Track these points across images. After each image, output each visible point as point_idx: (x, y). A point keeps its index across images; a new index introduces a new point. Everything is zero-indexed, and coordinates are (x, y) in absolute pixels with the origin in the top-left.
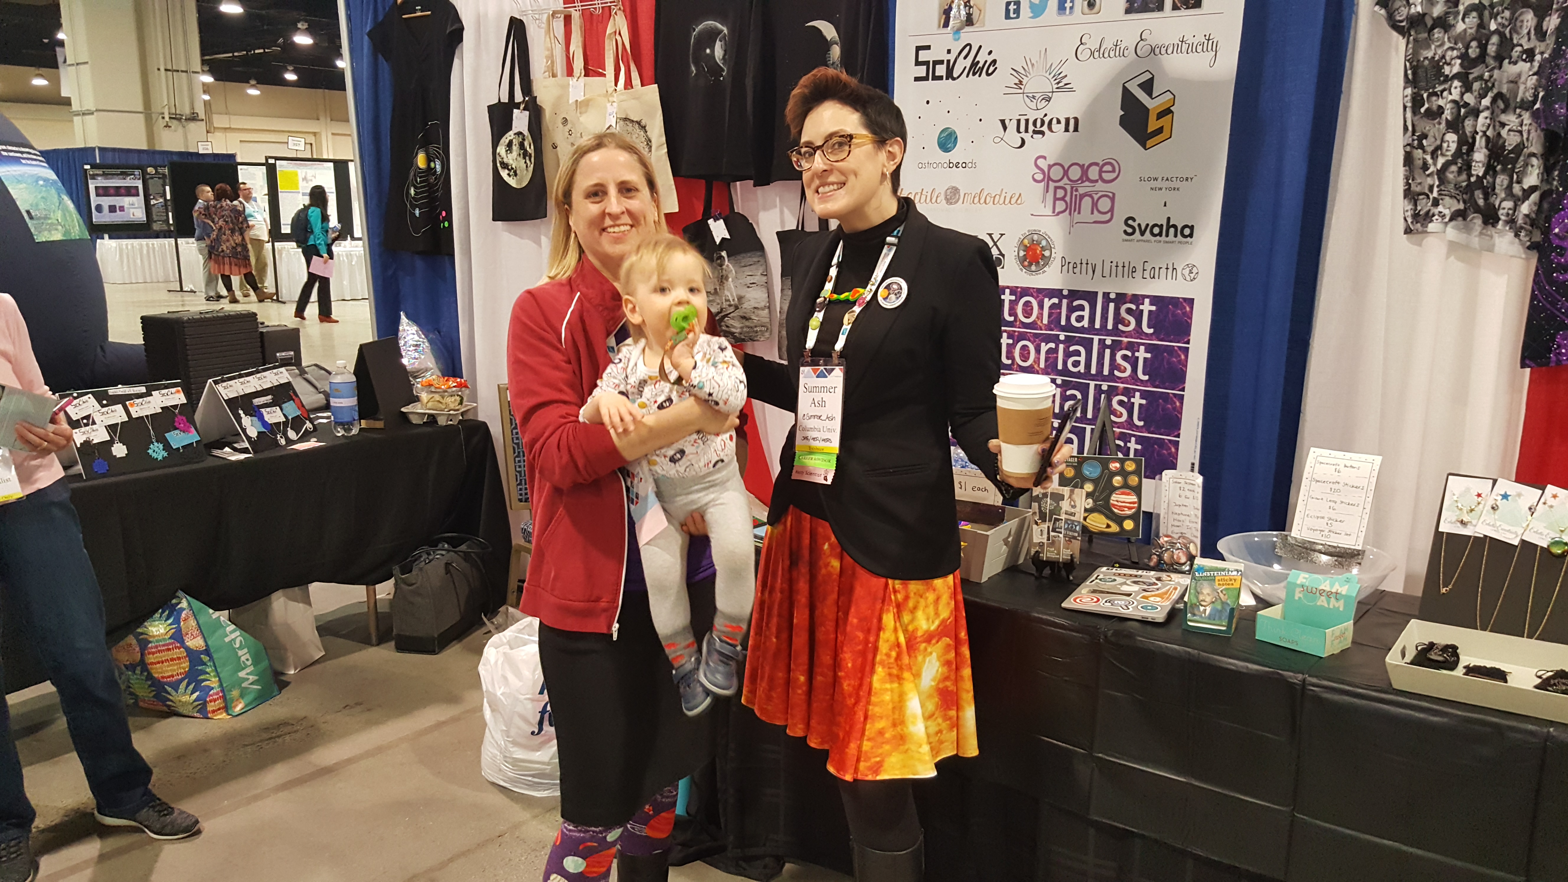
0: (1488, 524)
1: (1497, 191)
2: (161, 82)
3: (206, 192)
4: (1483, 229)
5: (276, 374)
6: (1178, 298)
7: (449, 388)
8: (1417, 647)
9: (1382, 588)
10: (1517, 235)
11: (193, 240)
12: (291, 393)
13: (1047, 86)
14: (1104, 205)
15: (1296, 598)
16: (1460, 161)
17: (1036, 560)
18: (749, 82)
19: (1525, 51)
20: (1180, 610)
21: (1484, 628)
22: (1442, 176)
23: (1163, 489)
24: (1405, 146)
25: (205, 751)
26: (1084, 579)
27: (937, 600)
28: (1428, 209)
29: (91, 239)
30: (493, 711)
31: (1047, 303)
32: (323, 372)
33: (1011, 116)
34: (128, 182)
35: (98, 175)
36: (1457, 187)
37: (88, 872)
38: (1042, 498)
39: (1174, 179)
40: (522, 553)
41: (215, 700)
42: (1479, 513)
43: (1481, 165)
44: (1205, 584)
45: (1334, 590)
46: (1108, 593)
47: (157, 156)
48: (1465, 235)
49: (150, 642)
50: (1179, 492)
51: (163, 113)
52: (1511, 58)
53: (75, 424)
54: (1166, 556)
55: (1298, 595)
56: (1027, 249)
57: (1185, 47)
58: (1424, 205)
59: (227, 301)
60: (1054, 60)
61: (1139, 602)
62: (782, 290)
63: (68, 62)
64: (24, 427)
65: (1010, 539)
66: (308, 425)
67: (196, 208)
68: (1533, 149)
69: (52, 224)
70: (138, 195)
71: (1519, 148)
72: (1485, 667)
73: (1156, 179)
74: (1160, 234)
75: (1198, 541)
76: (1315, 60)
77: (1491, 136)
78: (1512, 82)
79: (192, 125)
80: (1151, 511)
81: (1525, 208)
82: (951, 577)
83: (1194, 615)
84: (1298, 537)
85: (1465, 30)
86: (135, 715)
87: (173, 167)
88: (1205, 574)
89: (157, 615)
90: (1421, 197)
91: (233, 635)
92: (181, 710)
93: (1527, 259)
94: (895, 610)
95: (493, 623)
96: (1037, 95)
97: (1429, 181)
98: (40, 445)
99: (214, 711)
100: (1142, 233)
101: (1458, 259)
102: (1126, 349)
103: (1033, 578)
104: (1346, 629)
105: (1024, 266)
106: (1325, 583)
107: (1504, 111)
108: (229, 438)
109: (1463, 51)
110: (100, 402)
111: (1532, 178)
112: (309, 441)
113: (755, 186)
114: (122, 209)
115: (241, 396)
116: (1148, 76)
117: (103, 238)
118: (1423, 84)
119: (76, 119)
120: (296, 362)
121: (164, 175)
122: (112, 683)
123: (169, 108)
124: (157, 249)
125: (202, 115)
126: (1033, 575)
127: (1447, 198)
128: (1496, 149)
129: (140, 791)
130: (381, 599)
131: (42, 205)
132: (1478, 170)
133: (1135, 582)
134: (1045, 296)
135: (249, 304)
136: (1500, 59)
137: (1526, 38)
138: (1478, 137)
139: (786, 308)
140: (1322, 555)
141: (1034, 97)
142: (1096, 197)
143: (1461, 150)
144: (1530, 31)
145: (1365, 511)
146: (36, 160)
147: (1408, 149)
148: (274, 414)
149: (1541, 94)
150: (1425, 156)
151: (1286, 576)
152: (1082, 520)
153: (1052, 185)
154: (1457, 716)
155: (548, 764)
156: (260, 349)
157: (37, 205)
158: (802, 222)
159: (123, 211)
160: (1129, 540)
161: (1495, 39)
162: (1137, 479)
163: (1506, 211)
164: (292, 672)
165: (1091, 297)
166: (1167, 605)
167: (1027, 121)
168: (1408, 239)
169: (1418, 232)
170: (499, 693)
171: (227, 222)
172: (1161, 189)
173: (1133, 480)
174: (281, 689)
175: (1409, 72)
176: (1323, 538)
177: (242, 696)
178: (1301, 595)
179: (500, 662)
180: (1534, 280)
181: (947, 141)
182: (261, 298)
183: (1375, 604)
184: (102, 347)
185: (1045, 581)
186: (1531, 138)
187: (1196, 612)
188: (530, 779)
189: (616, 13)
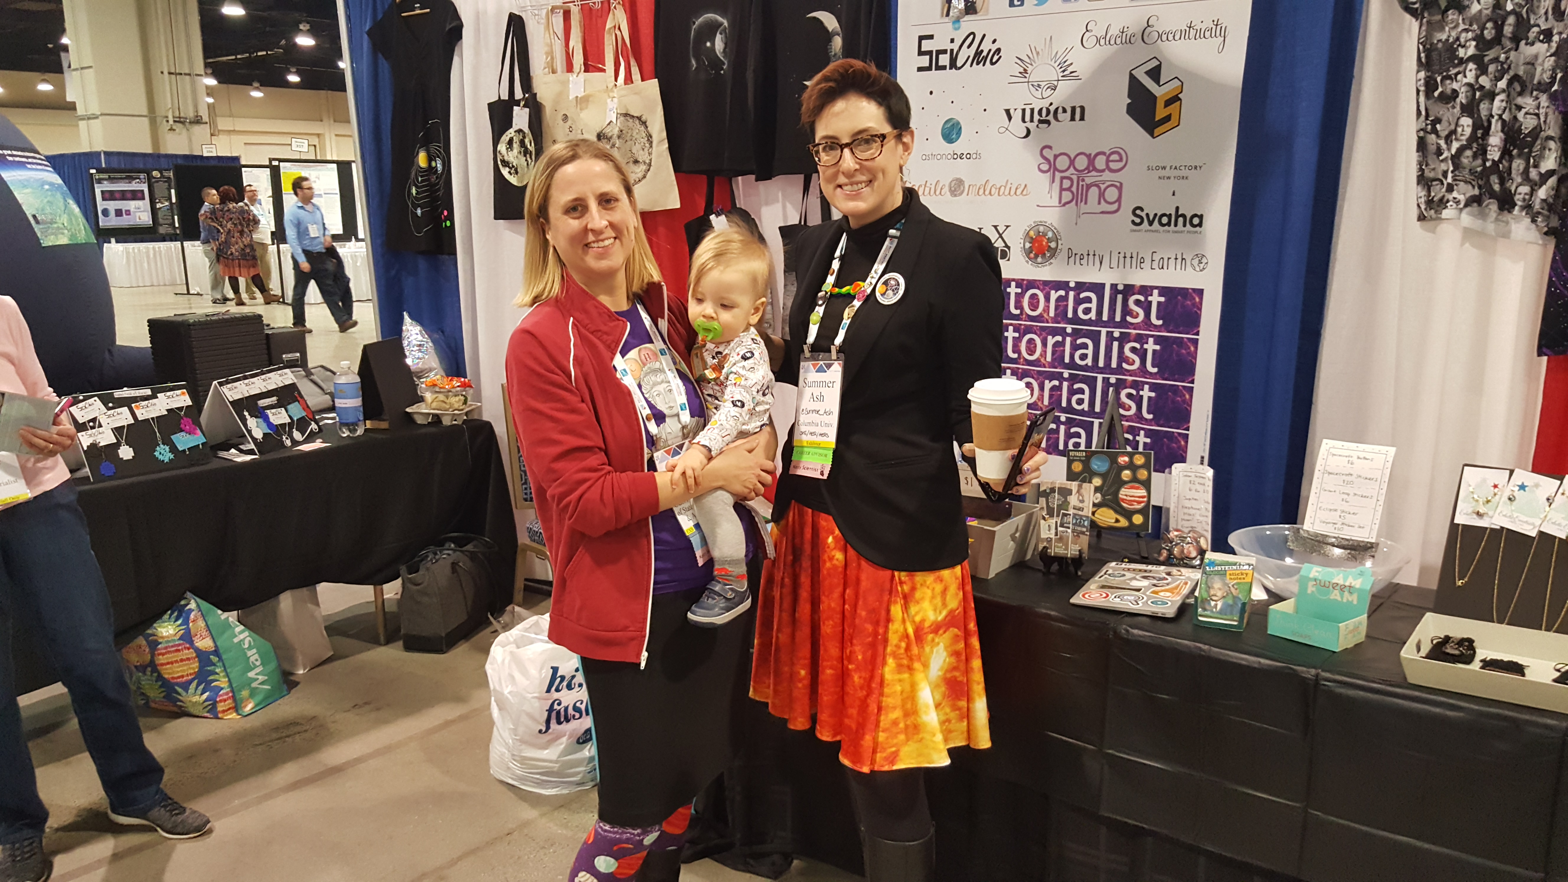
0: (1505, 516)
1: (1514, 175)
2: (164, 86)
3: (212, 195)
4: (1499, 214)
5: (281, 375)
6: (1187, 289)
7: (454, 387)
8: (1432, 641)
9: (1396, 581)
10: (1534, 221)
11: (199, 242)
12: (296, 394)
13: (1053, 74)
14: (1112, 194)
15: (1309, 591)
16: (1475, 145)
17: (1044, 556)
18: (750, 75)
19: (1542, 32)
20: (1190, 605)
21: (1500, 622)
22: (1456, 161)
23: (1173, 482)
24: (1418, 131)
25: (216, 751)
26: (1093, 575)
27: (944, 592)
28: (1441, 195)
29: (98, 243)
30: (500, 709)
31: (1054, 295)
32: (329, 373)
33: (1016, 106)
34: (134, 186)
35: (103, 179)
36: (1472, 172)
37: (102, 871)
38: (1050, 493)
39: (1182, 168)
40: (528, 552)
41: (225, 700)
42: (1496, 505)
43: (1496, 149)
44: (1216, 578)
45: (1347, 584)
46: (1117, 588)
47: (162, 160)
48: (1480, 221)
49: (160, 643)
50: (1189, 485)
51: (167, 117)
52: (1527, 38)
53: (81, 427)
54: (1176, 551)
55: (1311, 589)
56: (1032, 241)
57: (1193, 32)
58: (1438, 191)
59: (233, 303)
60: (1059, 47)
61: (1149, 598)
62: (785, 285)
63: (72, 67)
64: (29, 432)
65: (1017, 535)
66: (314, 426)
67: (202, 212)
68: (1551, 133)
69: (58, 228)
70: (143, 199)
71: (1536, 132)
72: (1502, 661)
73: (1164, 168)
74: (1169, 224)
75: (1209, 536)
76: (1326, 45)
77: (1507, 119)
78: (1528, 63)
79: (197, 129)
80: (1161, 505)
81: (1542, 193)
82: (958, 569)
83: (1205, 609)
84: (1310, 530)
85: (1480, 11)
86: (146, 716)
87: (178, 170)
88: (1216, 568)
89: (166, 617)
90: (1434, 183)
91: (242, 635)
92: (192, 710)
93: (1545, 245)
94: (902, 602)
95: (499, 622)
96: (1043, 84)
97: (1443, 166)
98: (46, 447)
99: (224, 711)
100: (1151, 223)
101: (1473, 245)
102: (1135, 341)
103: (1040, 575)
104: (1360, 623)
105: (1030, 259)
106: (1339, 576)
107: (1520, 94)
108: (235, 440)
109: (1478, 32)
110: (105, 404)
111: (1550, 162)
112: (314, 442)
113: (757, 180)
114: (128, 213)
115: (246, 398)
116: (1154, 63)
117: (110, 242)
118: (1437, 67)
119: (82, 124)
120: (302, 363)
121: (169, 178)
122: (122, 684)
123: (173, 112)
124: (163, 252)
125: (206, 118)
126: (1040, 570)
127: (1462, 183)
128: (1512, 132)
129: (152, 789)
130: (388, 599)
131: (48, 210)
132: (1494, 154)
133: (1145, 577)
134: (1052, 289)
135: (255, 306)
136: (1516, 40)
137: (1543, 19)
138: (1493, 121)
139: (789, 304)
140: (1335, 549)
141: (1039, 86)
142: (1103, 187)
143: (1476, 133)
144: (1547, 10)
145: (1379, 503)
146: (40, 164)
147: (1422, 134)
148: (279, 416)
149: (1559, 76)
150: (1440, 142)
151: (1299, 570)
152: (1090, 515)
153: (1058, 175)
154: (1473, 710)
155: (556, 762)
156: (266, 352)
157: (43, 210)
158: (805, 217)
159: (129, 214)
160: (1138, 535)
161: (1511, 20)
162: (1146, 473)
163: (1521, 196)
164: (301, 672)
165: (1098, 288)
166: (1178, 599)
167: (1032, 110)
168: (1421, 227)
169: (1432, 219)
170: (506, 692)
171: (235, 225)
172: (1169, 178)
173: (1143, 474)
174: (290, 689)
175: (1423, 55)
176: (1336, 531)
177: (252, 695)
178: (1314, 589)
179: (507, 661)
180: (1552, 268)
181: (951, 132)
182: (268, 301)
183: (1389, 597)
184: (109, 351)
185: (1053, 577)
186: (1548, 121)
187: (1208, 607)
188: (538, 776)
189: (615, 7)
